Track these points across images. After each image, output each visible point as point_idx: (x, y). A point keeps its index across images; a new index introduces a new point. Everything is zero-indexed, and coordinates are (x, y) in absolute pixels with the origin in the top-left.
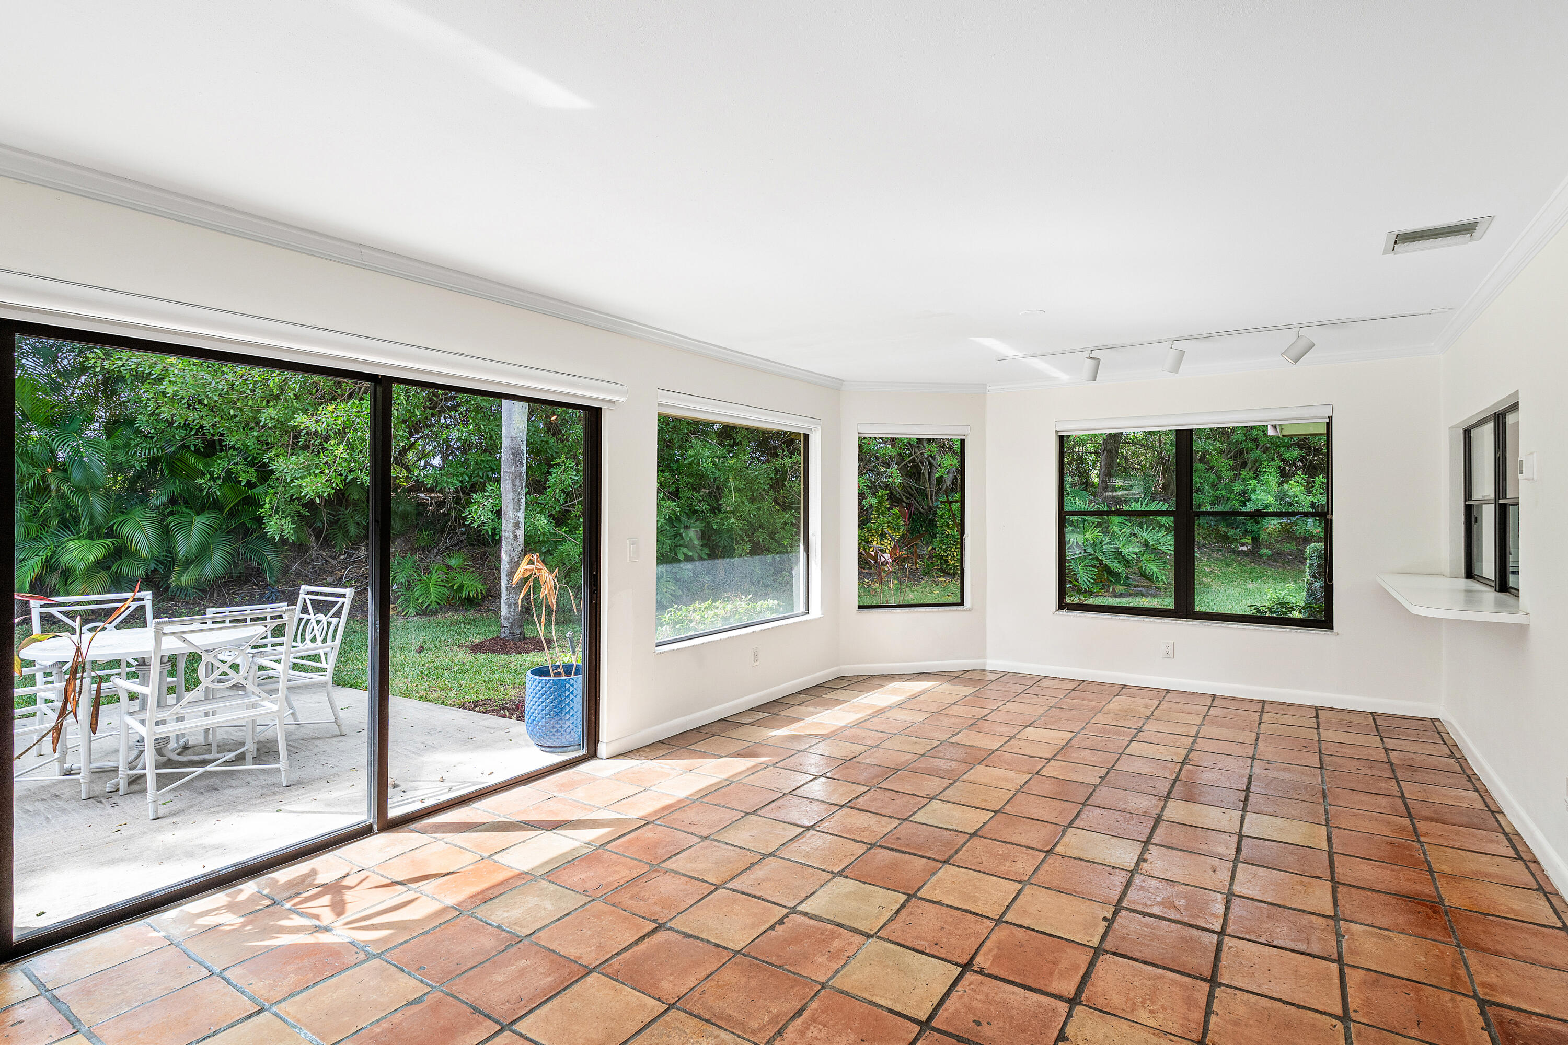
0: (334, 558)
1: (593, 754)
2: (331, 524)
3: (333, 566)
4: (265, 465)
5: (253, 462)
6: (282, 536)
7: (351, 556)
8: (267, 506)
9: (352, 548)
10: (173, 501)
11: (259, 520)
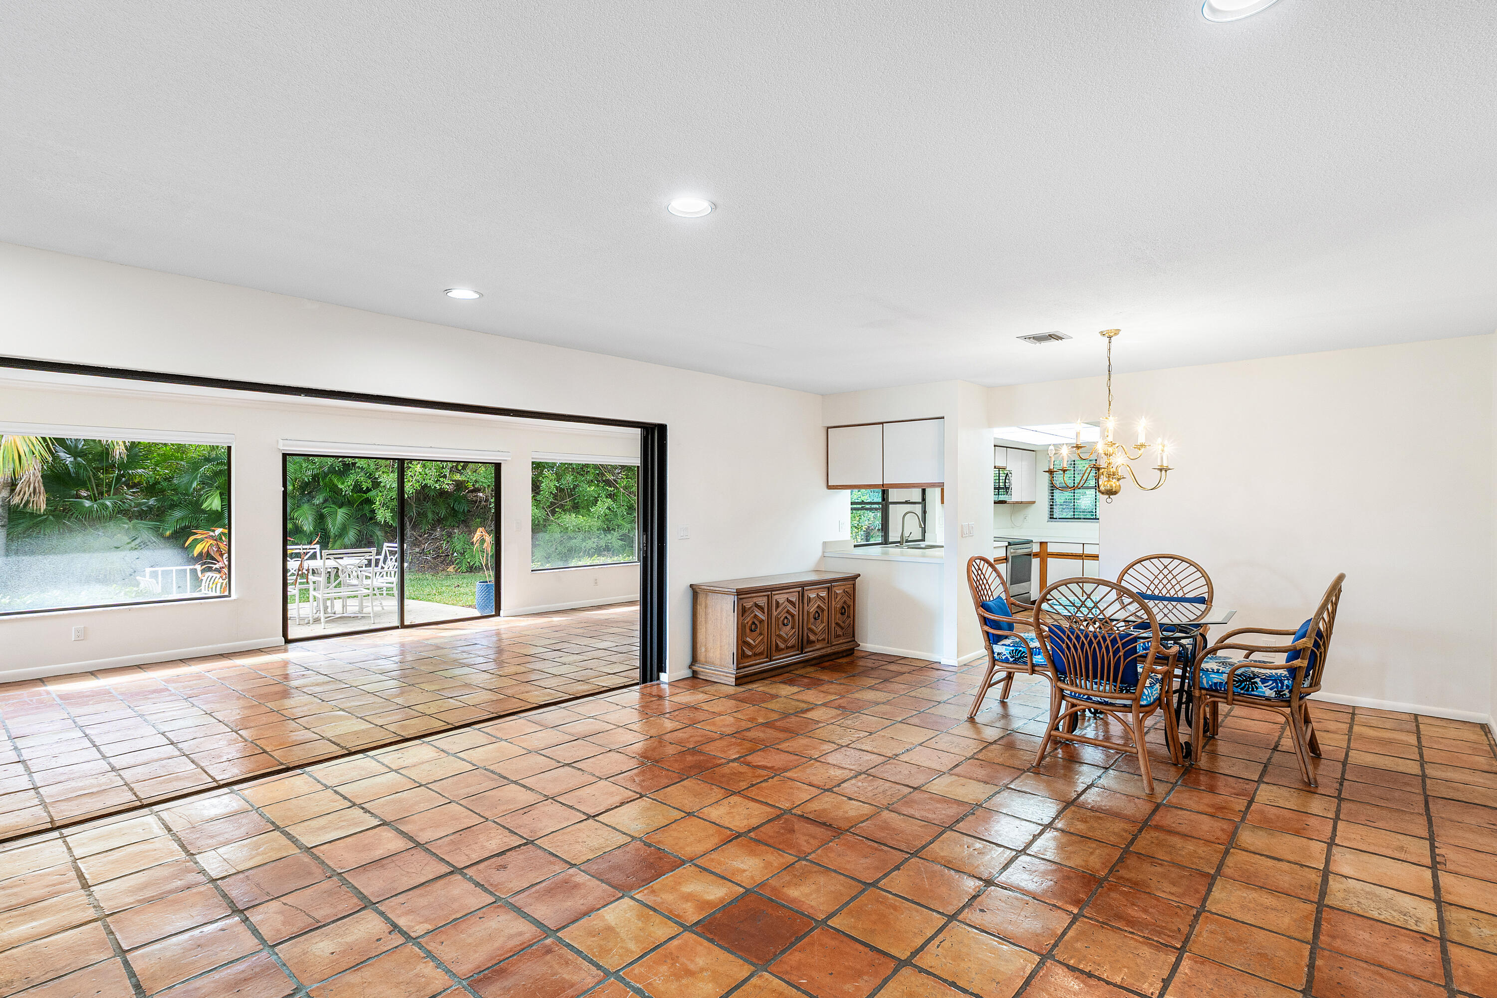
0: (421, 536)
1: (498, 614)
2: (419, 514)
3: (420, 541)
4: (376, 478)
5: (370, 476)
6: (385, 521)
7: (431, 535)
8: (377, 503)
9: (432, 530)
10: (325, 501)
11: (373, 511)
